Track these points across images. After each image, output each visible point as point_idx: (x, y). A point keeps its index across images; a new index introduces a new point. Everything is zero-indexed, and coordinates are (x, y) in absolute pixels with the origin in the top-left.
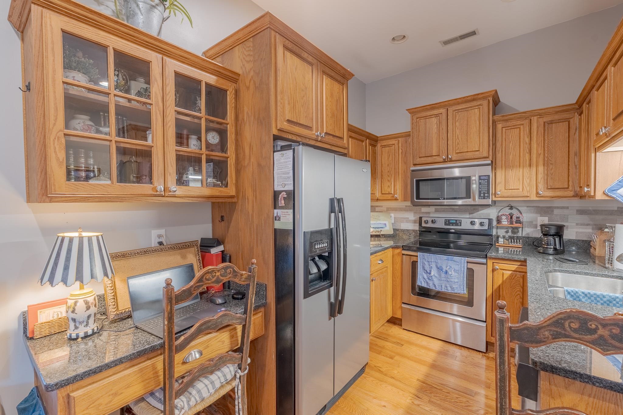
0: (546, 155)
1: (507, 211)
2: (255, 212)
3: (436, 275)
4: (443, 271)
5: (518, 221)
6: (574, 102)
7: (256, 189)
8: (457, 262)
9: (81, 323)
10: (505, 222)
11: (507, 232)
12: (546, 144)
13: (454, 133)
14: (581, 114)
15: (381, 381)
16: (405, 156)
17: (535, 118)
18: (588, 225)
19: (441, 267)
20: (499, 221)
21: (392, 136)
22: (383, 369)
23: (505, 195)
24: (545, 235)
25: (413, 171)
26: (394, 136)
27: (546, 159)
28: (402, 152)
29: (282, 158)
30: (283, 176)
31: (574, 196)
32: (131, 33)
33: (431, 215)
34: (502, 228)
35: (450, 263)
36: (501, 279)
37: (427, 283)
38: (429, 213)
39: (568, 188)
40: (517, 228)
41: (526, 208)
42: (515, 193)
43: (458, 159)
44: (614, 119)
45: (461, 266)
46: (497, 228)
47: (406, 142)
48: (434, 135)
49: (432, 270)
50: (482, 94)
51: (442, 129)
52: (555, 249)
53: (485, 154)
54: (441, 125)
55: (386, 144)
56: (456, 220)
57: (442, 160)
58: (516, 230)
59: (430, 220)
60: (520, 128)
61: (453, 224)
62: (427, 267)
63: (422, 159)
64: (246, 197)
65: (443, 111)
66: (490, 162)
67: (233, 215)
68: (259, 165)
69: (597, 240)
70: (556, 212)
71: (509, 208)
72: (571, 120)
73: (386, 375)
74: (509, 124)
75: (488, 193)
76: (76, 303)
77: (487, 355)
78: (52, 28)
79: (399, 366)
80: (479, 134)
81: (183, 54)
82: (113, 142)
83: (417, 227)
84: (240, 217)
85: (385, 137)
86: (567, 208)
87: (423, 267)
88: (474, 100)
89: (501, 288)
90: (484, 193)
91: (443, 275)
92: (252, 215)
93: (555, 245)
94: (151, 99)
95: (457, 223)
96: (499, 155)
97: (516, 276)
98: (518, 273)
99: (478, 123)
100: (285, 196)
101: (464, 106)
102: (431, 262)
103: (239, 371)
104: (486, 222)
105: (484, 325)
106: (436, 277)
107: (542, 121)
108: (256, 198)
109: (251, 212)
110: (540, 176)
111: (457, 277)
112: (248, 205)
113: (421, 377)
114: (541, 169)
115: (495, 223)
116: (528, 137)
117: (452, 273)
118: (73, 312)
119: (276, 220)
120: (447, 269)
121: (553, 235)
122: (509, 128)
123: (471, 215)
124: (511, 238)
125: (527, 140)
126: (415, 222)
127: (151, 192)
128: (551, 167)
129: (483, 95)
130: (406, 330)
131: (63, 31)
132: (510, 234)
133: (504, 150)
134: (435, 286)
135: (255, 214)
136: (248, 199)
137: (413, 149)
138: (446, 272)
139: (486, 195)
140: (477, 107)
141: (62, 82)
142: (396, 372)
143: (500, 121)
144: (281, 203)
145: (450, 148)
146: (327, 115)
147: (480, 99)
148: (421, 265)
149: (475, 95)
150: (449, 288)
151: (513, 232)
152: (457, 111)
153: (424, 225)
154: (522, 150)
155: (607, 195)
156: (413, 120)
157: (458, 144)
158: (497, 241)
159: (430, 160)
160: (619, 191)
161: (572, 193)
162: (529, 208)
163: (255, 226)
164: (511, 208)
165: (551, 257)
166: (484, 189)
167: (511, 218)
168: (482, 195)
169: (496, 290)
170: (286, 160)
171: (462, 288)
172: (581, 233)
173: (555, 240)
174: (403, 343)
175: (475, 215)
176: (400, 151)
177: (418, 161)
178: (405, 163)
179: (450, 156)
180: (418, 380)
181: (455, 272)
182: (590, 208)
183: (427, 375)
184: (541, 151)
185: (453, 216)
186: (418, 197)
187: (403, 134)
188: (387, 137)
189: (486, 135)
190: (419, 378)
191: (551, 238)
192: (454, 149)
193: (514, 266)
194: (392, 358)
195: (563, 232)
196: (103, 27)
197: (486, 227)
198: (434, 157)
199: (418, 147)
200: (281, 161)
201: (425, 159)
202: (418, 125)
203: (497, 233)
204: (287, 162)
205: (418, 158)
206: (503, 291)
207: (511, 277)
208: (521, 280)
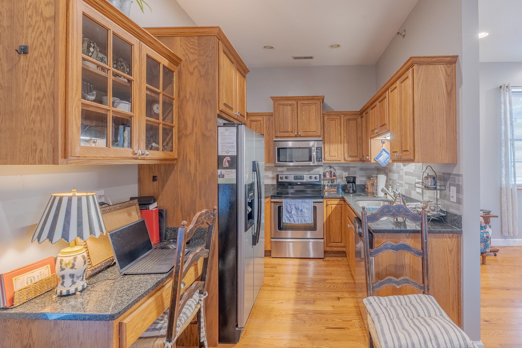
0: (348, 137)
1: (328, 169)
2: (198, 171)
3: (295, 213)
4: (299, 210)
5: (335, 176)
6: (359, 111)
7: (199, 153)
8: (307, 203)
9: (78, 278)
10: (328, 176)
11: (329, 182)
12: (348, 131)
13: (302, 118)
14: (362, 117)
15: (273, 291)
16: (268, 130)
17: (343, 116)
18: (364, 176)
19: (298, 207)
20: (324, 176)
21: (259, 114)
22: (271, 284)
23: (329, 159)
24: (348, 182)
25: (275, 141)
26: (260, 114)
27: (348, 140)
28: (266, 127)
29: (227, 132)
30: (227, 145)
31: (360, 161)
32: (124, 20)
33: (284, 173)
34: (326, 180)
35: (304, 204)
36: (331, 210)
37: (289, 220)
38: (283, 171)
39: (357, 156)
40: (334, 179)
41: (337, 167)
42: (334, 158)
43: (304, 135)
44: (380, 127)
45: (310, 205)
46: (324, 180)
47: (269, 120)
48: (289, 118)
49: (293, 210)
50: (317, 96)
51: (294, 115)
52: (353, 190)
53: (319, 134)
54: (293, 112)
55: (254, 119)
56: (301, 176)
57: (294, 135)
58: (333, 181)
59: (284, 176)
60: (335, 120)
61: (299, 179)
62: (289, 209)
63: (282, 133)
64: (188, 160)
65: (294, 102)
66: (321, 139)
67: (170, 175)
68: (204, 135)
69: (369, 183)
70: (351, 169)
71: (329, 167)
72: (358, 120)
73: (274, 286)
74: (330, 117)
75: (321, 158)
76: (75, 259)
77: (324, 259)
78: (77, 10)
79: (280, 280)
80: (316, 121)
81: (152, 40)
82: (111, 111)
83: (275, 182)
84: (179, 177)
85: (253, 114)
86: (356, 167)
87: (287, 209)
88: (312, 99)
89: (331, 215)
90: (319, 158)
91: (299, 213)
92: (195, 175)
93: (353, 188)
94: (133, 76)
95: (302, 178)
96: (326, 135)
97: (338, 207)
98: (339, 205)
99: (315, 114)
100: (230, 160)
101: (307, 102)
102: (292, 205)
103: (202, 295)
104: (318, 176)
105: (322, 241)
106: (295, 215)
107: (345, 118)
108: (200, 160)
109: (193, 172)
110: (346, 149)
111: (308, 213)
112: (190, 166)
113: (296, 281)
114: (346, 145)
115: (322, 177)
116: (339, 126)
117: (305, 210)
118: (72, 268)
119: (219, 177)
120: (302, 208)
121: (352, 182)
122: (331, 119)
123: (309, 172)
124: (331, 186)
125: (339, 128)
126: (273, 178)
127: (131, 155)
128: (350, 144)
129: (317, 98)
130: (274, 258)
131: (84, 14)
132: (330, 183)
133: (328, 132)
134: (294, 221)
135: (198, 174)
136: (190, 161)
137: (275, 126)
138: (301, 211)
139: (320, 159)
140: (314, 104)
141: (81, 57)
142: (279, 283)
143: (326, 115)
144: (226, 165)
145: (299, 127)
146: (239, 100)
147: (316, 99)
148: (285, 208)
149: (313, 96)
150: (303, 221)
151: (332, 182)
152: (303, 104)
153: (280, 180)
154: (337, 133)
155: (375, 161)
156: (275, 105)
157: (304, 126)
158: (324, 188)
159: (286, 134)
160: (379, 159)
161: (359, 159)
162: (339, 167)
163: (198, 184)
164: (331, 167)
165: (351, 195)
166: (319, 156)
167: (331, 173)
168: (318, 159)
169: (328, 218)
170: (230, 134)
171: (311, 219)
172: (362, 180)
173: (353, 185)
174: (276, 266)
175: (311, 172)
176: (265, 125)
177: (279, 134)
178: (269, 135)
179: (299, 133)
180: (294, 283)
181: (306, 210)
182: (365, 167)
183: (298, 279)
184: (345, 135)
185: (299, 173)
186: (279, 161)
187: (267, 114)
188: (255, 114)
189: (320, 122)
190: (295, 282)
191: (351, 184)
192: (302, 129)
193: (336, 202)
194: (273, 276)
195: (356, 180)
196: (105, 12)
197: (318, 180)
198: (290, 133)
199: (279, 124)
200: (225, 134)
201: (283, 133)
202: (278, 109)
203: (323, 183)
204: (231, 135)
205: (279, 132)
206: (332, 217)
207: (336, 208)
208: (340, 209)
